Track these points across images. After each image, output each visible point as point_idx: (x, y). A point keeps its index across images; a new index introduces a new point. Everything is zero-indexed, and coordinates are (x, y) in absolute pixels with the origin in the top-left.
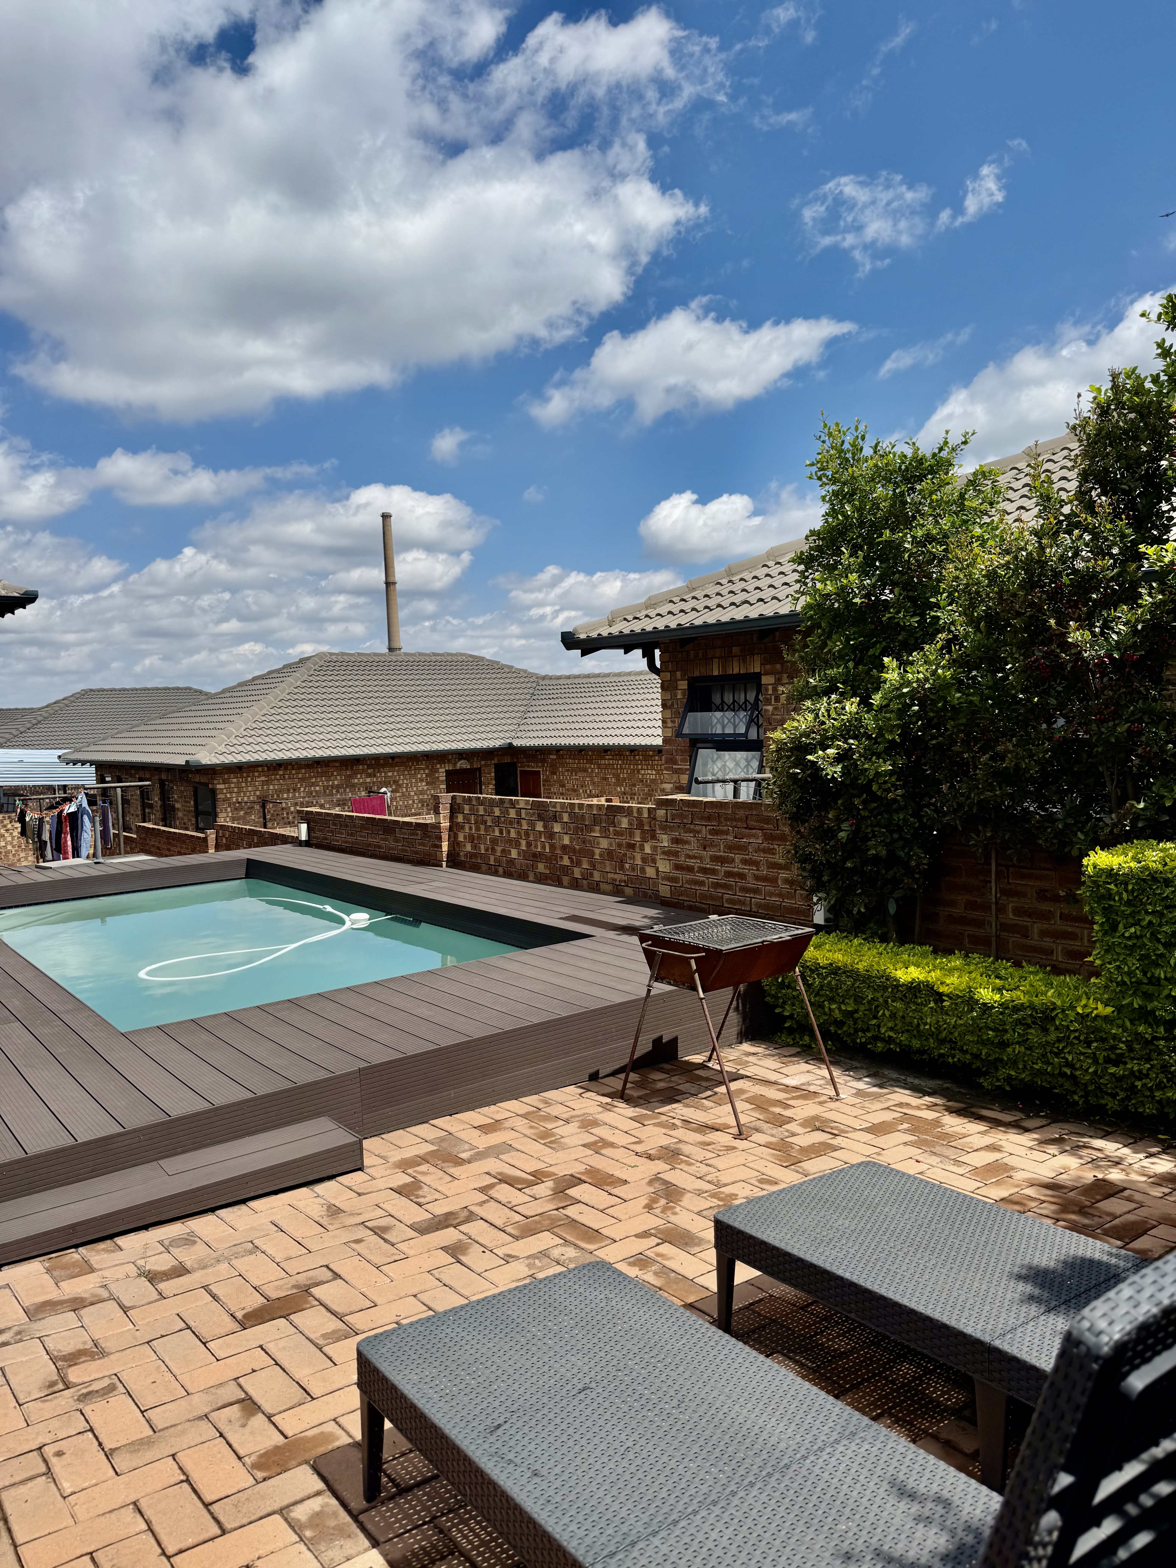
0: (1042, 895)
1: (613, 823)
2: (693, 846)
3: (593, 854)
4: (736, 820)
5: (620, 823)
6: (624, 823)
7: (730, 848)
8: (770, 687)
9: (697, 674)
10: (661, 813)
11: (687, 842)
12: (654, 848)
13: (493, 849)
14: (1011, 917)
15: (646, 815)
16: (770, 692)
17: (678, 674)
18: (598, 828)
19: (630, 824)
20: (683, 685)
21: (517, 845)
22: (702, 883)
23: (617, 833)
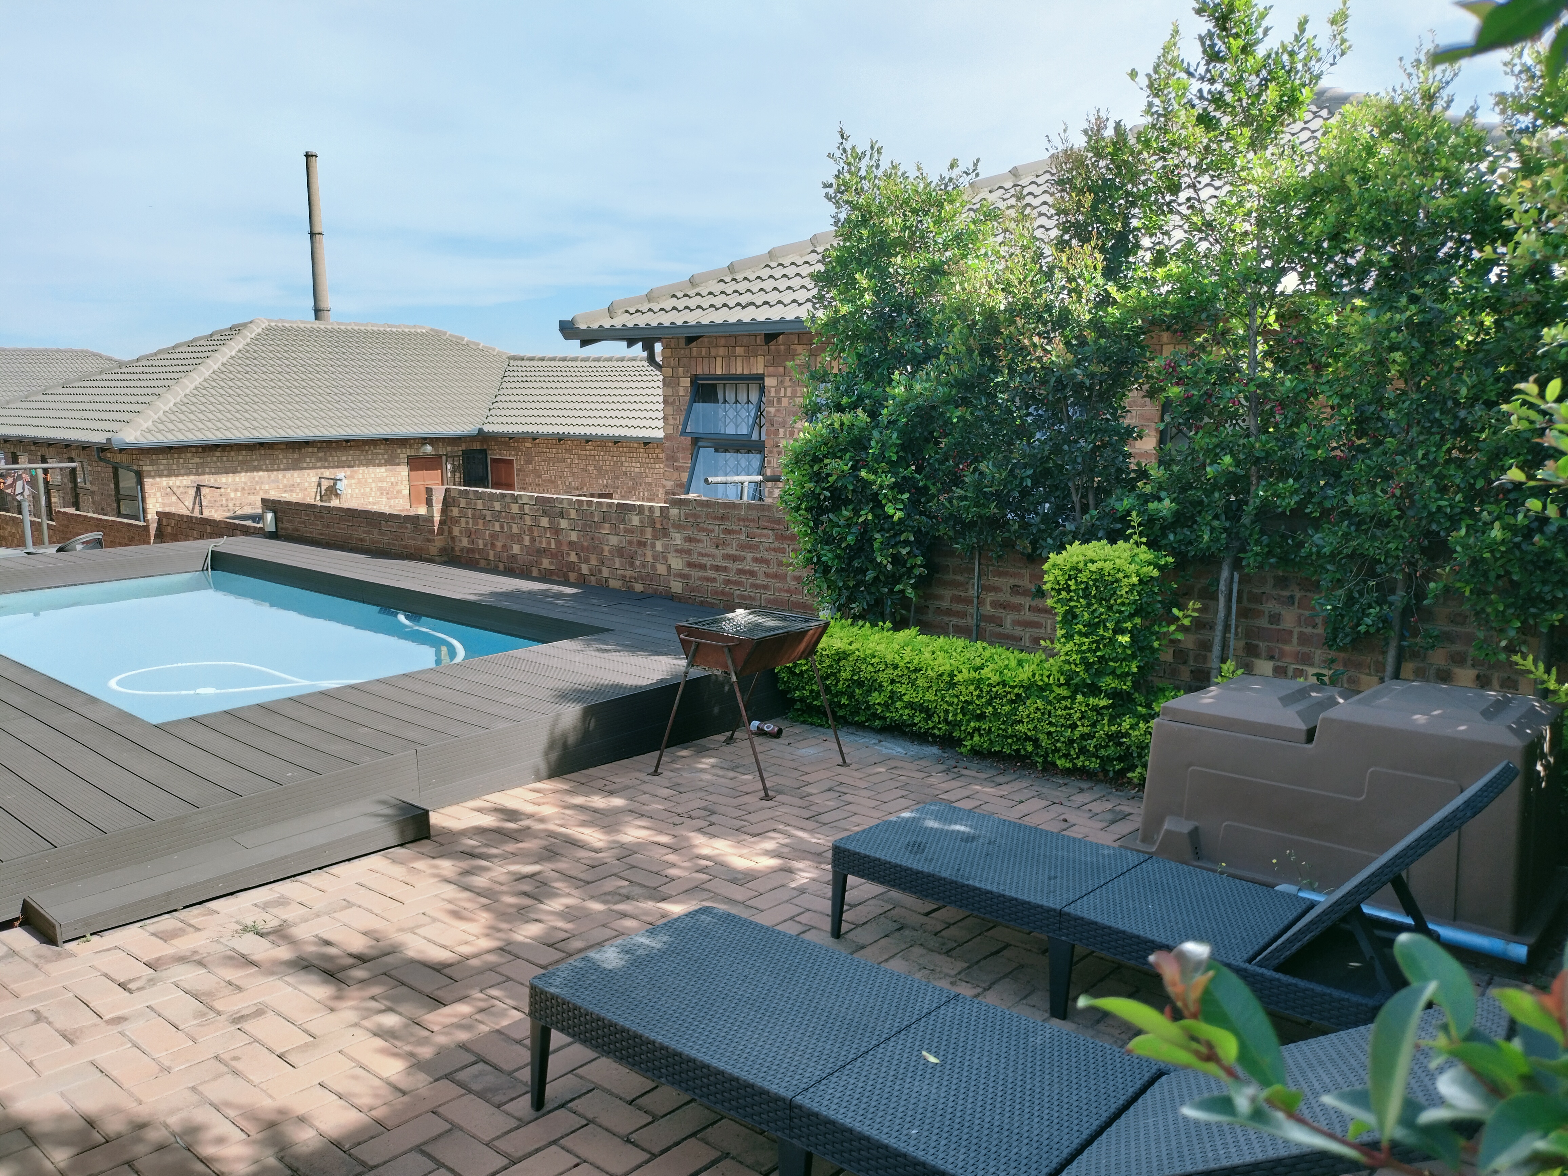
0: (1015, 590)
1: (624, 520)
2: (706, 546)
3: (602, 550)
4: (748, 520)
5: (630, 520)
6: (636, 520)
7: (742, 547)
8: (773, 389)
9: (700, 371)
10: (674, 512)
11: (698, 541)
12: (665, 546)
13: (493, 545)
14: (988, 609)
15: (657, 513)
16: (773, 394)
17: (681, 370)
18: (607, 525)
19: (641, 522)
20: (686, 382)
21: (520, 541)
22: (714, 580)
23: (627, 531)
